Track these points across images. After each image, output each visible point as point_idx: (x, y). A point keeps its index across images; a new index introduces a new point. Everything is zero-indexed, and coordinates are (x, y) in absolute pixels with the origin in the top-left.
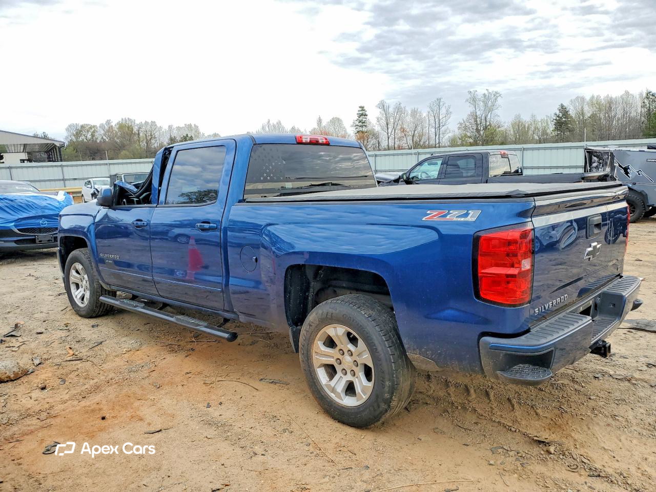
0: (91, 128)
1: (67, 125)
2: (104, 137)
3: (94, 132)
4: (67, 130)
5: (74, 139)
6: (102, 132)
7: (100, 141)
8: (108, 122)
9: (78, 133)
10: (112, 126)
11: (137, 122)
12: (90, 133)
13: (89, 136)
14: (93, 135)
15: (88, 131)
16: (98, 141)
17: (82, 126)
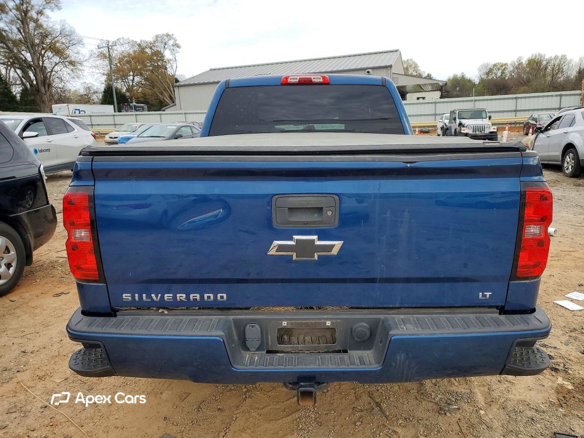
0: (502, 66)
1: (480, 65)
2: (513, 74)
3: (504, 69)
4: (480, 70)
5: (484, 77)
6: (512, 68)
7: (508, 79)
8: (520, 59)
9: (490, 71)
10: (522, 63)
11: (547, 57)
12: (500, 71)
13: (499, 74)
14: (503, 73)
15: (499, 69)
16: (507, 78)
17: (495, 65)
